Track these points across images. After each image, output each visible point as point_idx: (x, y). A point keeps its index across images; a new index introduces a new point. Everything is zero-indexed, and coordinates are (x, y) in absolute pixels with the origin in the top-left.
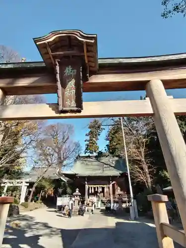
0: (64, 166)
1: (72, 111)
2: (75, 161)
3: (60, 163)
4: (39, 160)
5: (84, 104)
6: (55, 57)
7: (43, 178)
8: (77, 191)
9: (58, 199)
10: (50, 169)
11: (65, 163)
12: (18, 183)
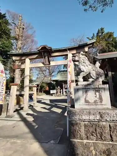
0: (53, 76)
1: (48, 65)
2: (58, 73)
3: (50, 75)
4: (39, 74)
5: (51, 62)
6: (42, 51)
7: (43, 83)
8: (59, 87)
9: (51, 91)
10: (45, 78)
11: (53, 74)
12: (32, 85)
